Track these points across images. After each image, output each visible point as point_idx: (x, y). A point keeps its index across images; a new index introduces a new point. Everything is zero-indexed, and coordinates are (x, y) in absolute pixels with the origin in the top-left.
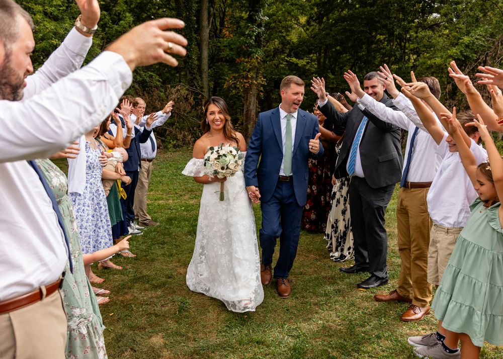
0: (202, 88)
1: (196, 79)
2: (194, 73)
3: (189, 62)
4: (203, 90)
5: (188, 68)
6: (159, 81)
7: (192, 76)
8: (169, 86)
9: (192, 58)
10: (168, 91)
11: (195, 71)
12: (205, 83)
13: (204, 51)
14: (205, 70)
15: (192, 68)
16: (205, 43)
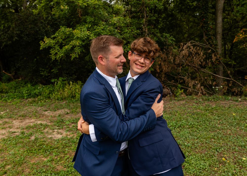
0: (216, 45)
1: (211, 39)
2: (209, 35)
3: (205, 27)
4: (217, 47)
5: (204, 31)
6: (172, 40)
7: (207, 37)
8: (182, 44)
9: (207, 23)
10: (181, 48)
11: (211, 33)
12: (219, 42)
13: (219, 17)
14: (219, 32)
15: (207, 31)
16: (220, 11)
